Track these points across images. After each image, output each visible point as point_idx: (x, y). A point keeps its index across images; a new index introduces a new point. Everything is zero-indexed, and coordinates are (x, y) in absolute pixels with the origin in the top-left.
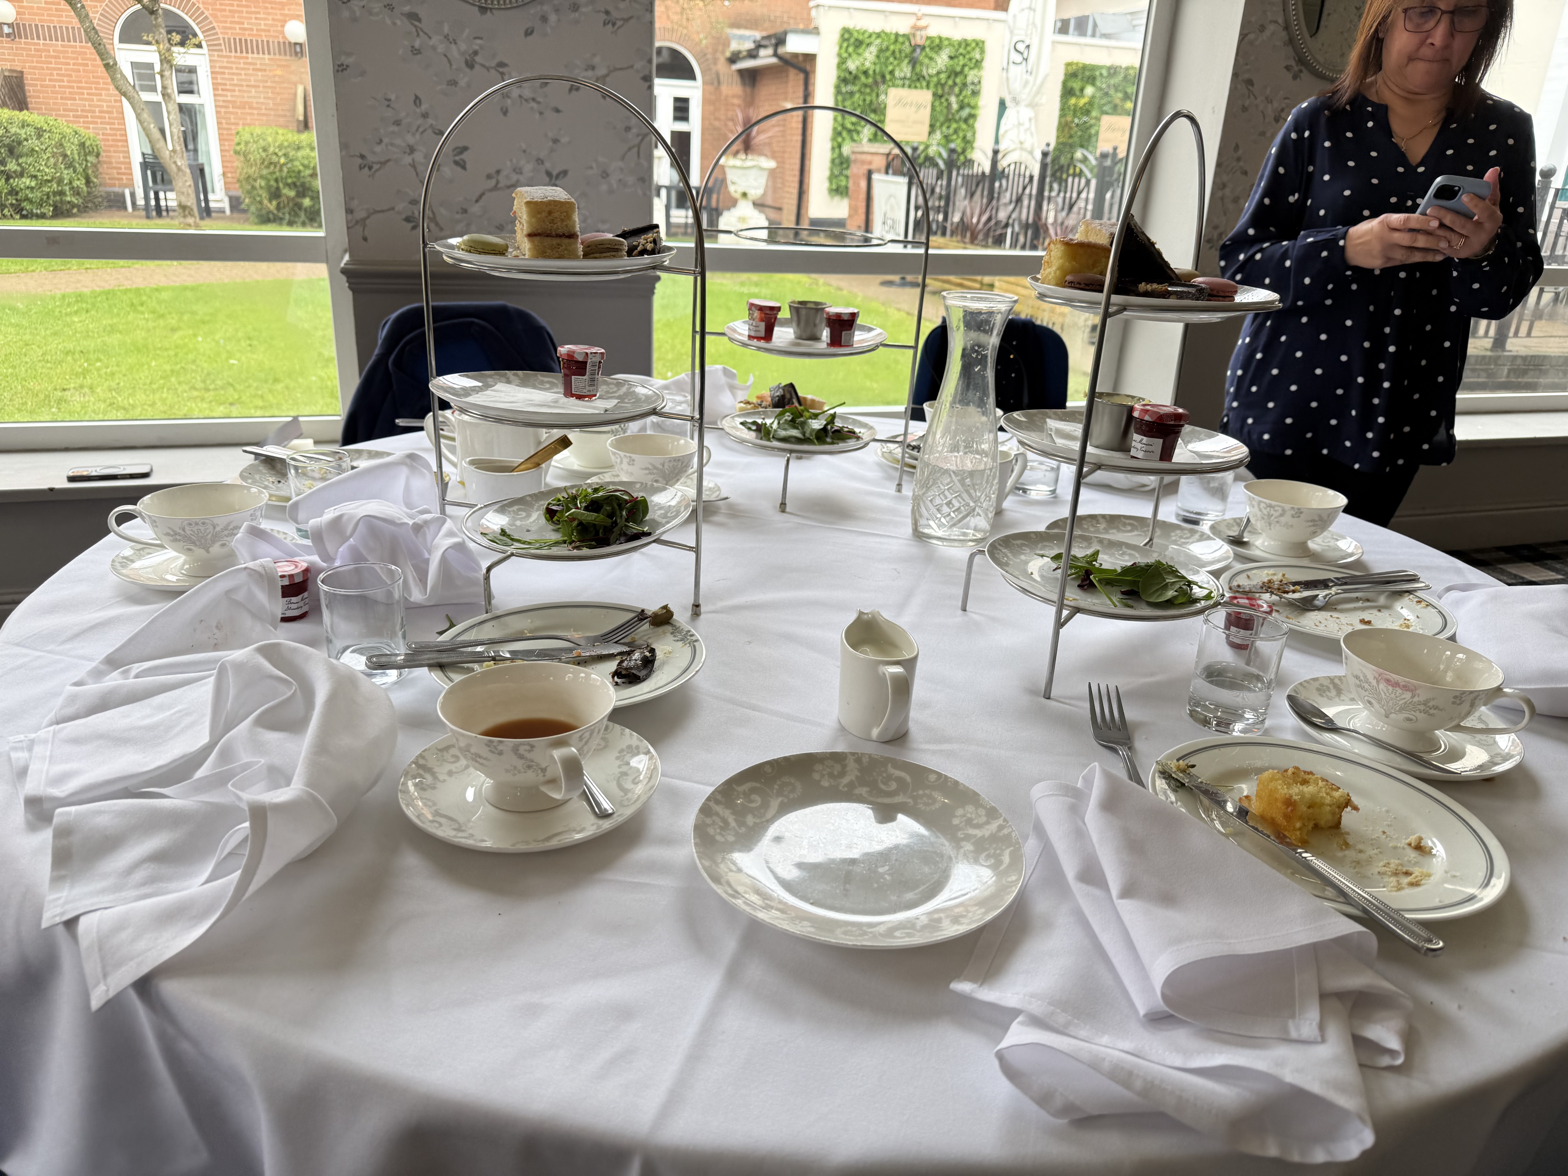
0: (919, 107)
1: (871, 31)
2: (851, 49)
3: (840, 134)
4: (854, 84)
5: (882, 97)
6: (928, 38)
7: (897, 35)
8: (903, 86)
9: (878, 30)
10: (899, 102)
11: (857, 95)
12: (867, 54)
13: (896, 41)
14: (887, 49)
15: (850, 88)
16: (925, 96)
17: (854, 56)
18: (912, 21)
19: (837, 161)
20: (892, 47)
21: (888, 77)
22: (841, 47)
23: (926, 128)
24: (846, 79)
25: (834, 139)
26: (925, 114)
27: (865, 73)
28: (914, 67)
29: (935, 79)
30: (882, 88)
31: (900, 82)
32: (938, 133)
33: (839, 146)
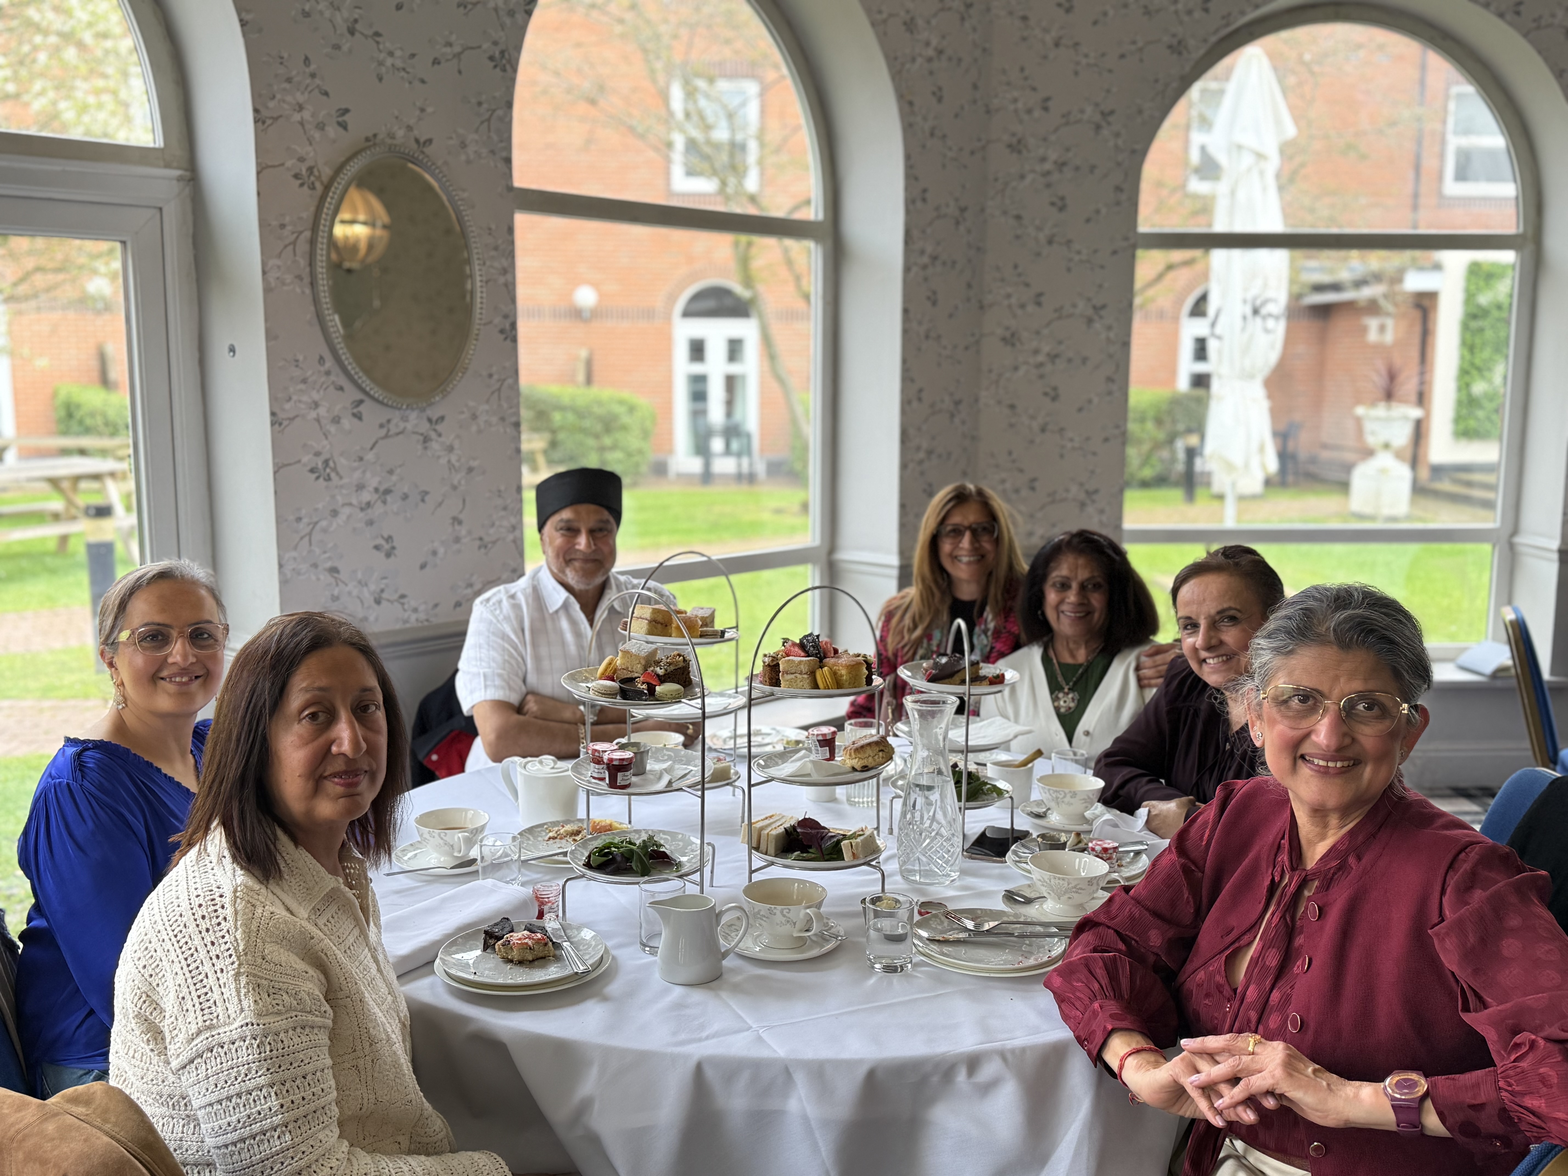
2: (1480, 285)
3: (1467, 372)
4: (1485, 319)
15: (1480, 324)
17: (1482, 291)
19: (1465, 402)
22: (1468, 282)
24: (1474, 315)
25: (1459, 379)
27: (1498, 306)
33: (1468, 385)
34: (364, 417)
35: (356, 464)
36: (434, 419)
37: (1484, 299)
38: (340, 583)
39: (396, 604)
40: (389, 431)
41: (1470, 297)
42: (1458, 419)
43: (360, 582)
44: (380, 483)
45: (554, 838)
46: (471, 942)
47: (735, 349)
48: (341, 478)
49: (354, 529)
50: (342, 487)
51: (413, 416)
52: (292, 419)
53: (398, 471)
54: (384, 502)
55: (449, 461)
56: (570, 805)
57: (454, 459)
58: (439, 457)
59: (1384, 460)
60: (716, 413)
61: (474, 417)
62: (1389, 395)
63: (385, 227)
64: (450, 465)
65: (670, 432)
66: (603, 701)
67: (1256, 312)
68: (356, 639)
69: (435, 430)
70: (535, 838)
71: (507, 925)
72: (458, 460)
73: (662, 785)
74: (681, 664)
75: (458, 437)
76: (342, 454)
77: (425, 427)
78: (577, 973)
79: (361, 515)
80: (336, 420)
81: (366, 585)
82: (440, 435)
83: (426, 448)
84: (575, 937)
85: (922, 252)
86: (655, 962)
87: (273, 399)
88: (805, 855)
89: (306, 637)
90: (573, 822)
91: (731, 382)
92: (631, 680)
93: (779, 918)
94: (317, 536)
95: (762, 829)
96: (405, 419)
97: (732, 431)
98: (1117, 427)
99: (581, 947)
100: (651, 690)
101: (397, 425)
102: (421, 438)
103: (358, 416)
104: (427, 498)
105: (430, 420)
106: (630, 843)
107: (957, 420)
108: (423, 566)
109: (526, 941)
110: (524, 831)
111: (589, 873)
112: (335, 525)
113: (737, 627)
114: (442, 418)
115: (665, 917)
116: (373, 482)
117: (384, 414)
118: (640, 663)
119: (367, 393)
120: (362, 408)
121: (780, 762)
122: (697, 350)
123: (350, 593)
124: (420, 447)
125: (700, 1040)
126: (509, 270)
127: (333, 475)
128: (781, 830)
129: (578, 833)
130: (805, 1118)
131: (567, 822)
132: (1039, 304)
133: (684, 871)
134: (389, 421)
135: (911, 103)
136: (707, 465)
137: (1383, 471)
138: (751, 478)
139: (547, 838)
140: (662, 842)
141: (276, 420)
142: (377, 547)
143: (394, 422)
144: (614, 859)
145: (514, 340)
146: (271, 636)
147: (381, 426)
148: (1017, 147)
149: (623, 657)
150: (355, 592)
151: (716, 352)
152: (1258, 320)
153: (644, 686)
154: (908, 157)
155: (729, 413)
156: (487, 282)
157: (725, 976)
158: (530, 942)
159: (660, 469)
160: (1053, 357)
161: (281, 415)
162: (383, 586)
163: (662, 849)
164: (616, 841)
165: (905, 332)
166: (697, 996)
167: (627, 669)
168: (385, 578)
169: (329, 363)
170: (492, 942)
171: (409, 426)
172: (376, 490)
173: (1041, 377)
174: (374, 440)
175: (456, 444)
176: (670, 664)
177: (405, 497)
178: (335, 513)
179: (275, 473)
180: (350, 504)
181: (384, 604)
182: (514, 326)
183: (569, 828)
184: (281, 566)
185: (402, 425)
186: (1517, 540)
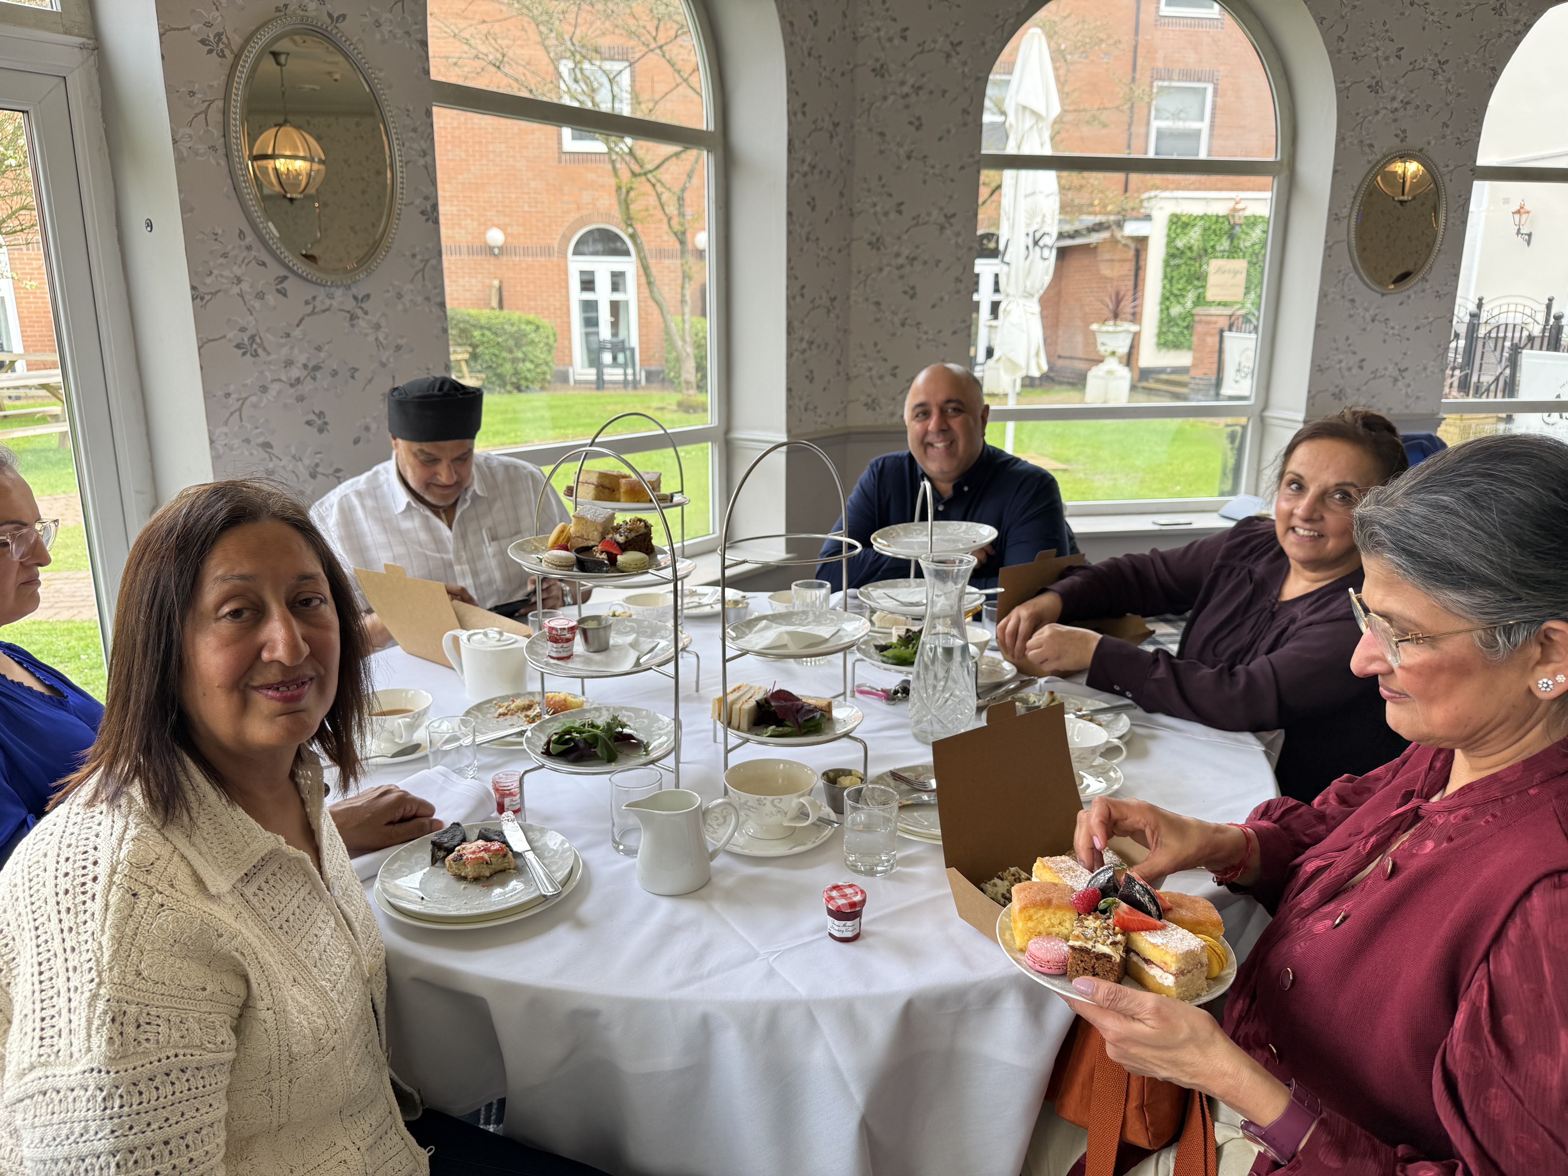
0: (1236, 273)
1: (1195, 214)
2: (1179, 231)
3: (1168, 299)
4: (1181, 258)
5: (1205, 267)
6: (1246, 217)
7: (1218, 216)
8: (1223, 257)
9: (1201, 213)
10: (1219, 270)
11: (1183, 267)
12: (1192, 234)
13: (1217, 222)
14: (1210, 228)
15: (1177, 261)
16: (1241, 264)
17: (1182, 236)
18: (1231, 204)
19: (1165, 320)
20: (1213, 227)
21: (1210, 250)
22: (1170, 229)
23: (1242, 290)
24: (1173, 255)
25: (1162, 303)
26: (1242, 278)
27: (1190, 248)
28: (1232, 242)
29: (1250, 250)
30: (1205, 259)
31: (1220, 254)
32: (1253, 293)
33: (1168, 309)
34: (288, 294)
35: (283, 341)
36: (360, 297)
37: (1180, 244)
38: (274, 459)
39: (331, 477)
40: (314, 308)
41: (1170, 241)
42: (1160, 334)
43: (294, 457)
44: (308, 359)
45: (504, 714)
46: (416, 855)
47: (617, 281)
48: (269, 354)
49: (285, 405)
50: (270, 363)
51: (338, 293)
52: (214, 294)
53: (326, 347)
54: (314, 379)
55: (377, 339)
56: (518, 676)
57: (381, 337)
58: (366, 335)
59: (1112, 364)
60: (605, 332)
61: (400, 296)
62: (1116, 316)
63: (321, 162)
64: (379, 344)
65: (570, 348)
66: (557, 574)
67: (1036, 243)
68: (289, 513)
69: (361, 308)
70: (484, 715)
71: (458, 833)
72: (386, 338)
73: (628, 666)
74: (643, 530)
75: (384, 315)
76: (268, 330)
77: (350, 304)
78: (544, 896)
79: (292, 391)
80: (260, 296)
81: (301, 460)
82: (366, 313)
83: (353, 326)
84: (538, 841)
85: (803, 161)
86: (634, 865)
87: (193, 272)
88: (780, 729)
89: (221, 509)
90: (524, 695)
91: (615, 308)
92: (588, 549)
93: (769, 808)
94: (247, 411)
95: (733, 702)
96: (331, 296)
97: (618, 347)
98: (964, 321)
99: (546, 854)
100: (612, 559)
101: (322, 302)
102: (348, 315)
103: (283, 293)
104: (356, 375)
105: (355, 298)
106: (593, 726)
107: (832, 315)
108: (356, 441)
109: (481, 854)
110: (472, 708)
111: (549, 763)
112: (265, 401)
113: (682, 492)
114: (368, 296)
115: (647, 820)
116: (302, 359)
117: (310, 291)
118: (596, 530)
119: (290, 269)
120: (285, 285)
121: (747, 631)
122: (588, 284)
123: (284, 468)
124: (346, 324)
125: (701, 978)
126: (428, 152)
127: (260, 351)
128: (752, 703)
129: (529, 707)
130: (836, 1069)
131: (518, 696)
132: (900, 212)
133: (654, 755)
134: (314, 298)
135: (792, 24)
136: (600, 374)
137: (1110, 372)
138: (635, 384)
139: (496, 715)
140: (625, 720)
141: (197, 295)
142: (309, 423)
143: (319, 299)
144: (576, 745)
145: (436, 222)
146: (179, 510)
147: (307, 303)
148: (880, 71)
149: (576, 524)
150: (290, 467)
151: (603, 283)
152: (1037, 249)
153: (604, 556)
154: (789, 73)
155: (615, 334)
156: (406, 163)
157: (714, 880)
158: (486, 856)
159: (563, 378)
160: (912, 260)
161: (202, 289)
162: (317, 461)
163: (626, 731)
164: (577, 725)
165: (789, 233)
166: (688, 910)
167: (582, 537)
168: (320, 453)
169: (250, 238)
170: (441, 854)
171: (335, 303)
172: (305, 366)
173: (902, 277)
174: (300, 317)
175: (383, 322)
176: (630, 530)
177: (335, 373)
178: (264, 389)
179: (199, 348)
180: (280, 380)
181: (319, 477)
182: (435, 207)
183: (519, 702)
184: (212, 442)
185: (328, 302)
186: (1268, 414)
